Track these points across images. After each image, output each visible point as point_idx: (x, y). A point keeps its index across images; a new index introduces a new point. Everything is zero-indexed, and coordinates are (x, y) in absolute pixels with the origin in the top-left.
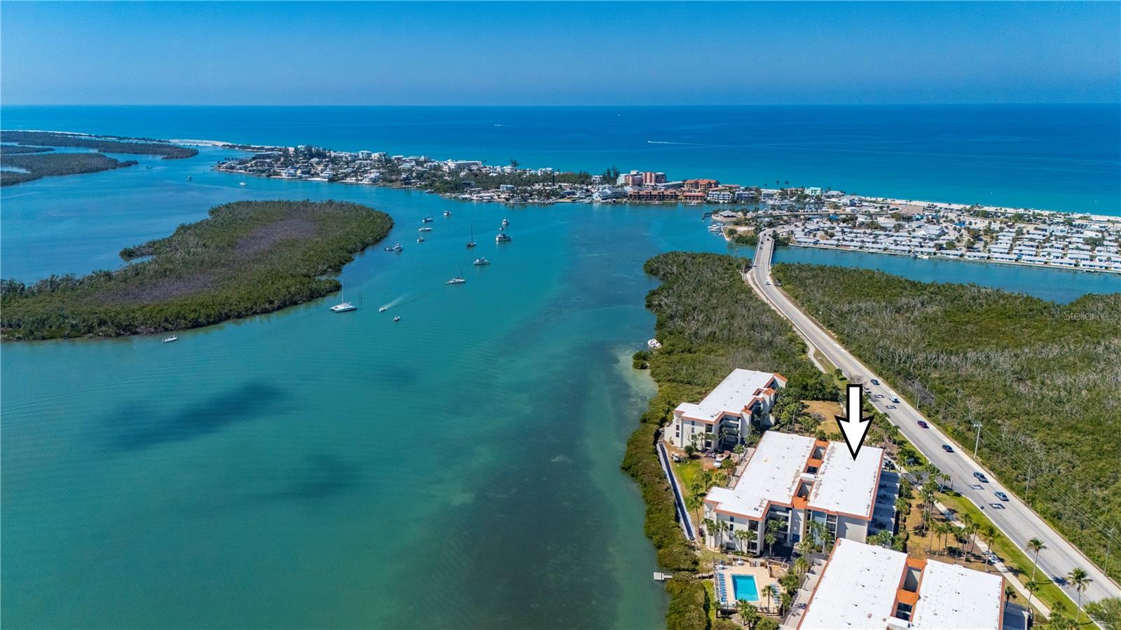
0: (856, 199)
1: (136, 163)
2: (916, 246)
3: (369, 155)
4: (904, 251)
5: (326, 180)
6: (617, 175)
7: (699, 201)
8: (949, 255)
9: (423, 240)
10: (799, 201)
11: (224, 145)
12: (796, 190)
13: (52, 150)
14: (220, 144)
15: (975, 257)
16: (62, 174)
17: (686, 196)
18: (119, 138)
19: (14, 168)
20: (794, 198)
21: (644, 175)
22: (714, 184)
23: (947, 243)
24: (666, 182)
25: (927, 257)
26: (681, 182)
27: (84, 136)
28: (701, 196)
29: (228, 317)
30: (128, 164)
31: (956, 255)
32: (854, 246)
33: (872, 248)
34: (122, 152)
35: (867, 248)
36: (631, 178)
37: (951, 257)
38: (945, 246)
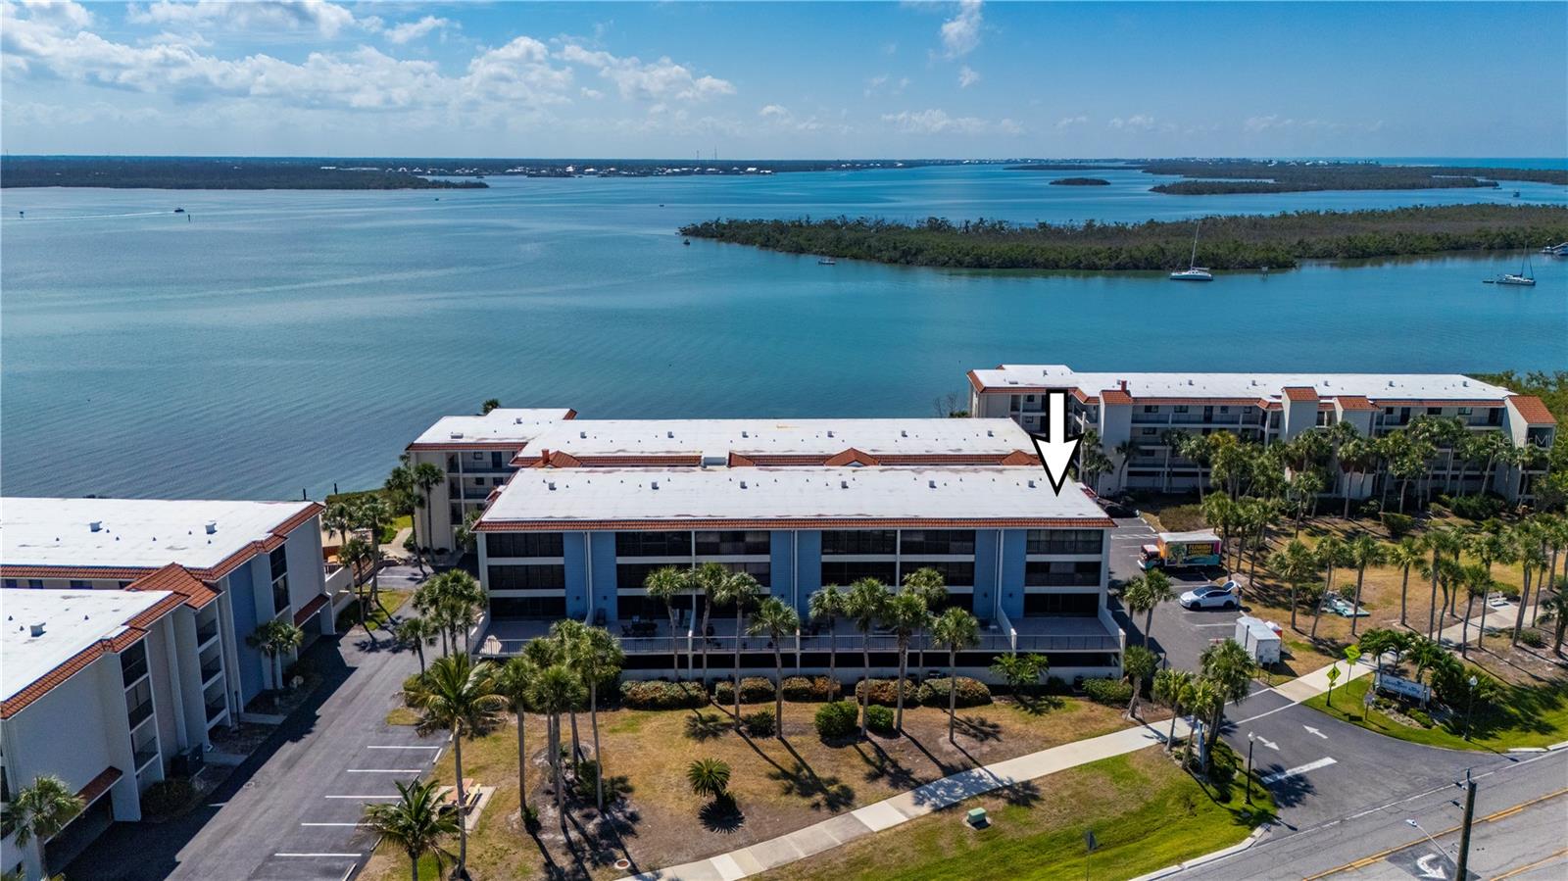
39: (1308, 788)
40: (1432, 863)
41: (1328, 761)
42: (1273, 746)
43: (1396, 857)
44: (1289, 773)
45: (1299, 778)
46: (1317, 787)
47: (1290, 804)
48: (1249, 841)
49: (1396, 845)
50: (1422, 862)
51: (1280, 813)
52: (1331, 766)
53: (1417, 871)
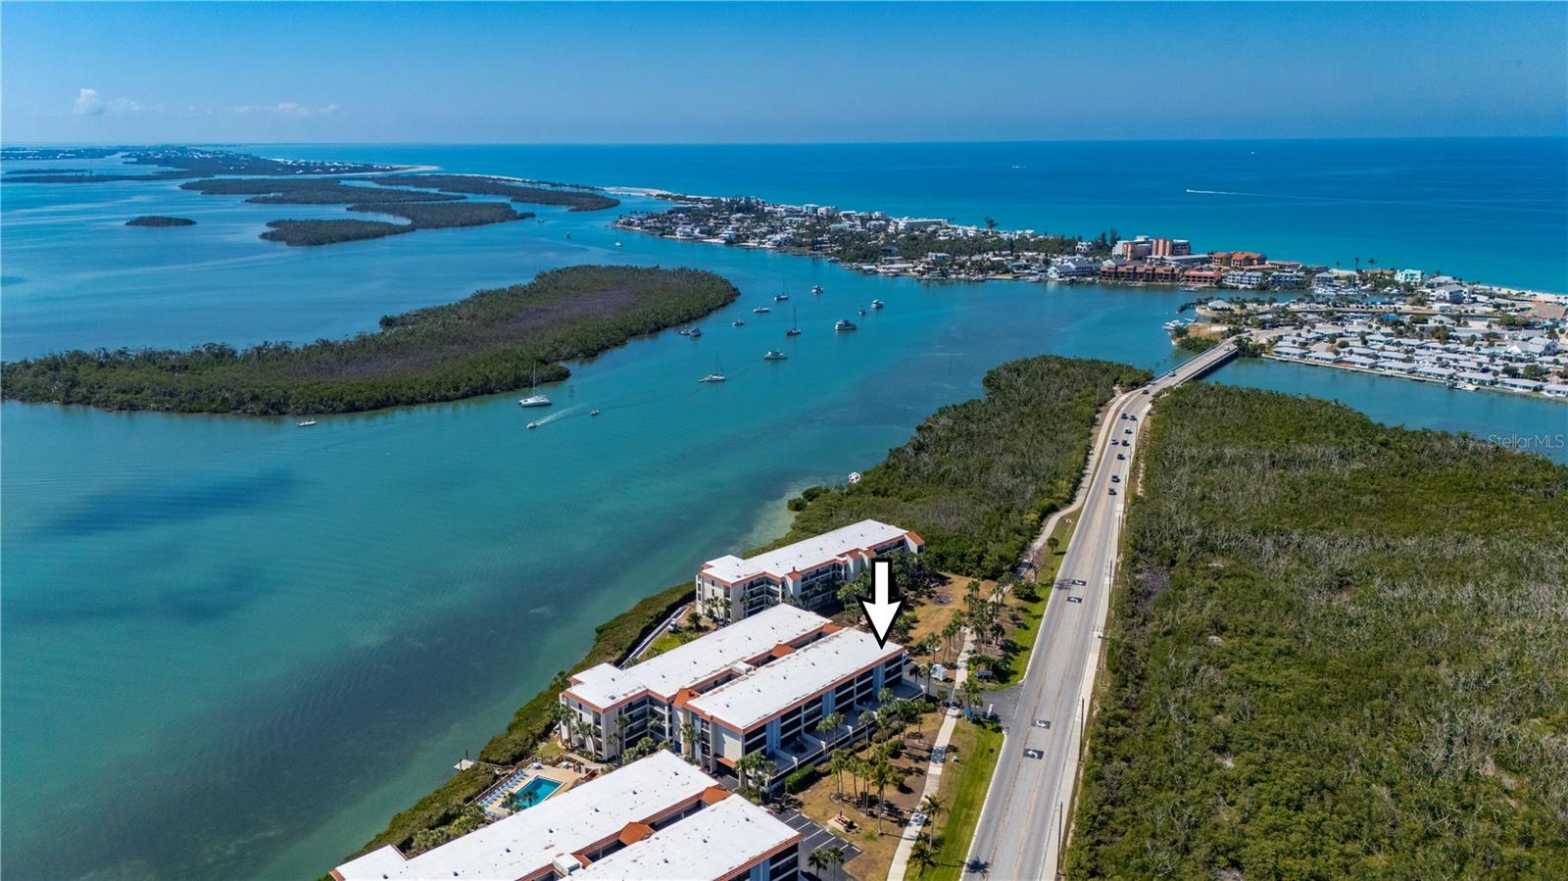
0: (1466, 290)
1: (533, 215)
2: (1475, 369)
3: (815, 210)
4: (1441, 375)
5: (723, 242)
6: (1114, 242)
7: (1207, 285)
8: (1515, 386)
9: (742, 324)
10: (1375, 290)
11: (658, 195)
12: (1382, 274)
13: (465, 198)
14: (655, 192)
15: (1558, 392)
16: (437, 227)
17: (1188, 277)
18: (553, 185)
19: (397, 218)
20: (1369, 286)
21: (1155, 242)
22: (1258, 260)
23: (1526, 368)
24: (1189, 254)
25: (1471, 388)
26: (1206, 256)
27: (518, 181)
28: (1212, 278)
29: (397, 402)
30: (523, 216)
31: (1527, 387)
32: (1362, 364)
33: (1390, 368)
34: (535, 202)
35: (1382, 367)
36: (1130, 247)
37: (1518, 390)
38: (1521, 371)
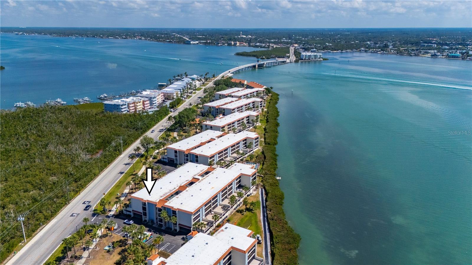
39: (92, 216)
40: (75, 215)
41: (92, 220)
42: (100, 218)
43: (79, 214)
44: (96, 216)
45: (94, 217)
46: (91, 217)
47: (93, 213)
48: (94, 208)
49: (80, 215)
50: (76, 215)
51: (93, 212)
52: (91, 220)
53: (76, 214)
